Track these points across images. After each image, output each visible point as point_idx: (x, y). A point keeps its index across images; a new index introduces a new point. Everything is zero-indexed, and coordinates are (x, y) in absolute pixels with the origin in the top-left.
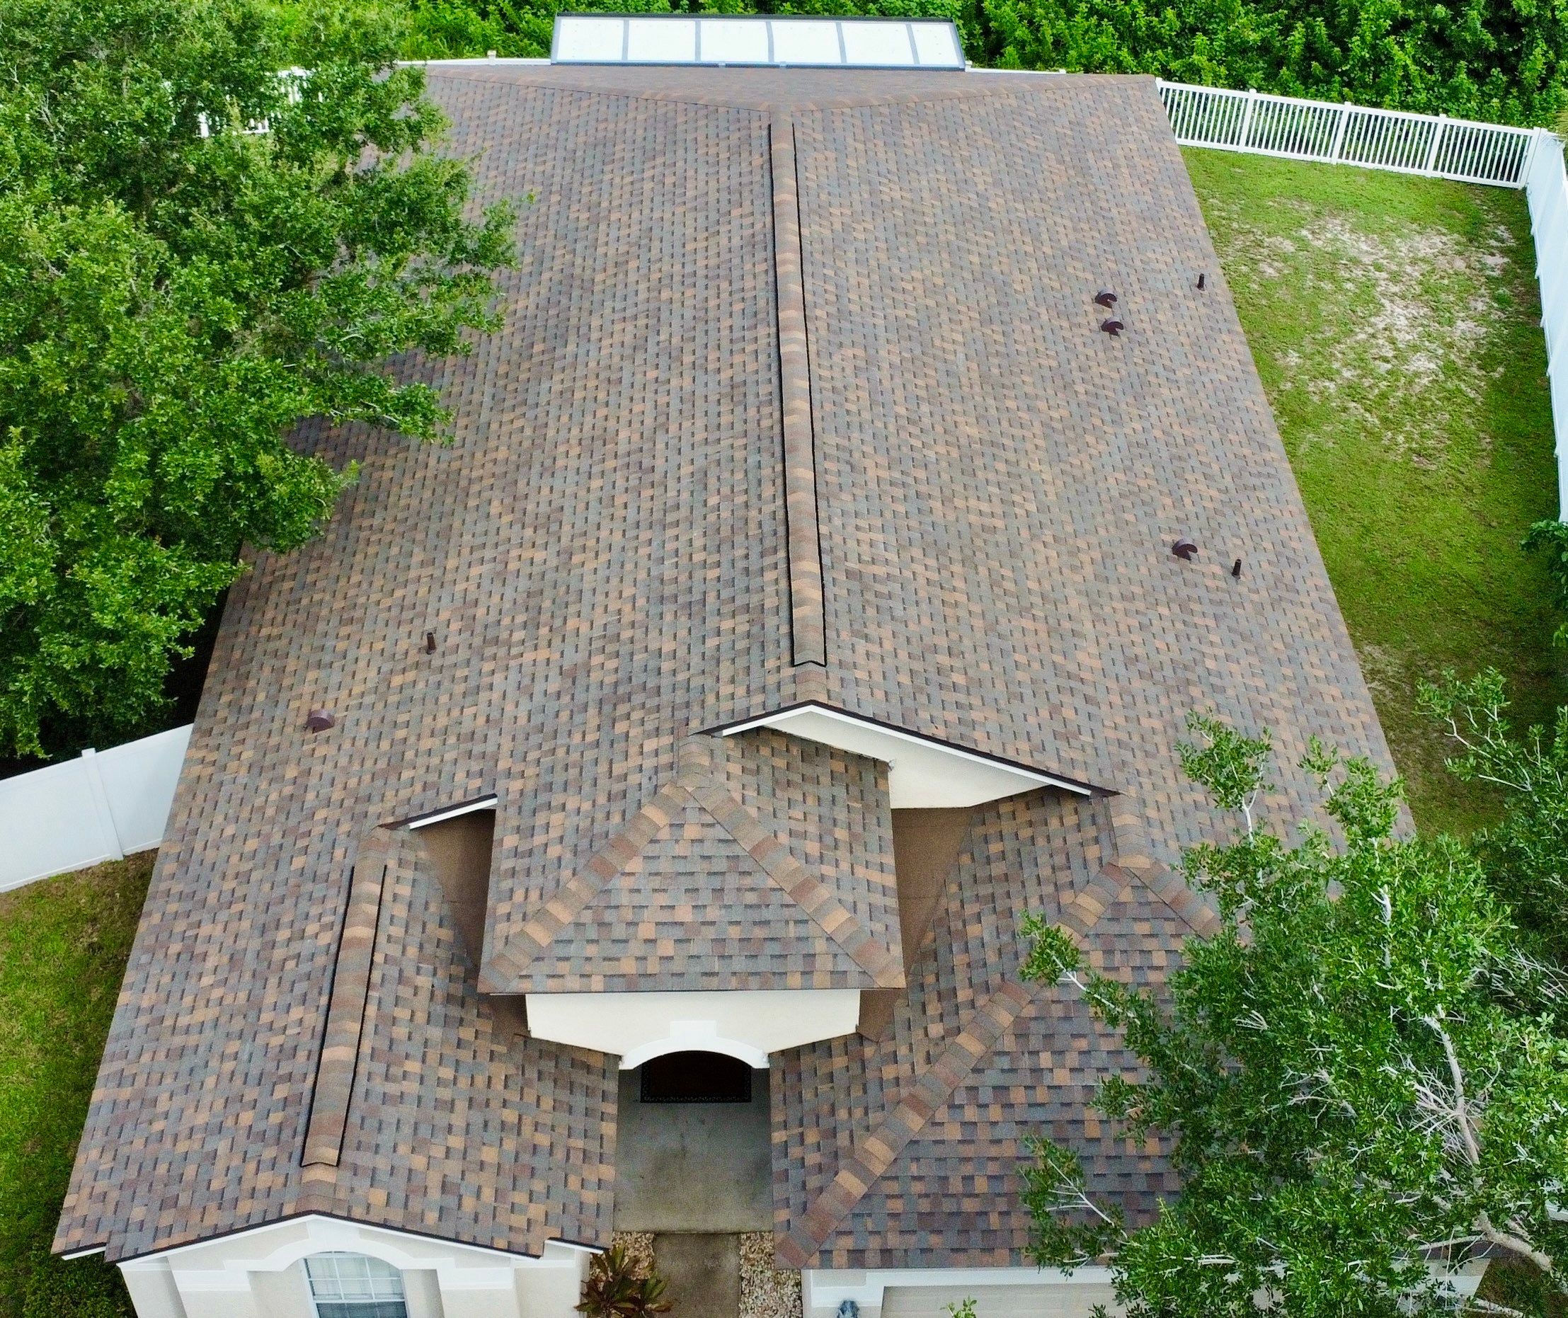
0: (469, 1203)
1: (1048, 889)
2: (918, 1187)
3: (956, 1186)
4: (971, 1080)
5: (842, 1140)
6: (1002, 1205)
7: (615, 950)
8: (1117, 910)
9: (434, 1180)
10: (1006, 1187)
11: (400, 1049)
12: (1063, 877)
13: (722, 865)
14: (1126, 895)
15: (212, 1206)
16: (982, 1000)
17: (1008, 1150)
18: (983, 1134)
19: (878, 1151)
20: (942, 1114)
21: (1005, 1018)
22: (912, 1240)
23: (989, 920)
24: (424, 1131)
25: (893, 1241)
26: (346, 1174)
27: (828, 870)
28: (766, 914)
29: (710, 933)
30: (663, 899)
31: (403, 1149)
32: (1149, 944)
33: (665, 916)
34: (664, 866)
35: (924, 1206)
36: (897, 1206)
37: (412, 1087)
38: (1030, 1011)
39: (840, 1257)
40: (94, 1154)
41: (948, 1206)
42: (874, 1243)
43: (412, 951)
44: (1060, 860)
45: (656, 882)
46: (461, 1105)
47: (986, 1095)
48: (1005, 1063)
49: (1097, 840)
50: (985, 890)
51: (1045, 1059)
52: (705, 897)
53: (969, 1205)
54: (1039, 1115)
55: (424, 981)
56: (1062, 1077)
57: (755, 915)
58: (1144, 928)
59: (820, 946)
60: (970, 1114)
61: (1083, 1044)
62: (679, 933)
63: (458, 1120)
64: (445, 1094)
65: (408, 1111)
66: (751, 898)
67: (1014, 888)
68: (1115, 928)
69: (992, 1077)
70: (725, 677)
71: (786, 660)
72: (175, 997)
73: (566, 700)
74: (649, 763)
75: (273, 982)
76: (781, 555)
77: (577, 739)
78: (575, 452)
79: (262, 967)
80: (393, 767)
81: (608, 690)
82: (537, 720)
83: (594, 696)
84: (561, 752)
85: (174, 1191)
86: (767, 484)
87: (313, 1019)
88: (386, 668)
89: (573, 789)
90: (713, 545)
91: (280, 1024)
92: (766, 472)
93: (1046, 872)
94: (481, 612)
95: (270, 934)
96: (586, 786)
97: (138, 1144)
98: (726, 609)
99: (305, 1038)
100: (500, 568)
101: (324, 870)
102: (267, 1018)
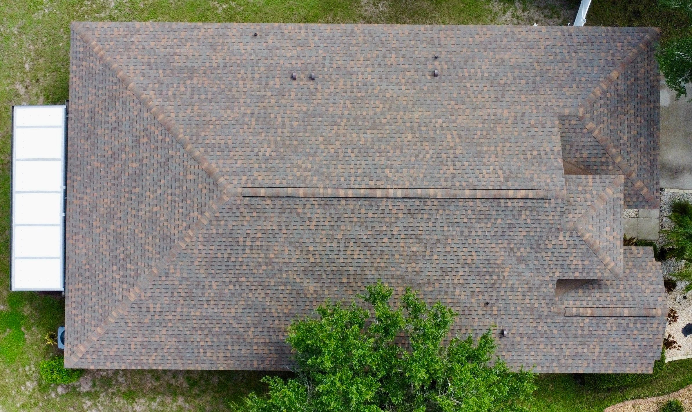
0: (653, 279)
1: (580, 135)
2: (646, 175)
3: (645, 166)
4: (626, 160)
5: (632, 192)
6: (649, 156)
7: (615, 246)
8: (591, 118)
9: (651, 287)
10: (646, 155)
11: (619, 298)
12: (578, 130)
13: (598, 219)
14: (588, 116)
15: (657, 337)
17: (639, 153)
18: (636, 159)
20: (632, 168)
21: (614, 150)
22: (655, 178)
23: (583, 151)
24: (639, 290)
25: (655, 182)
27: (594, 192)
28: (608, 209)
29: (612, 223)
30: (605, 234)
32: (599, 112)
33: (608, 233)
34: (598, 234)
35: (649, 174)
36: (649, 181)
38: (612, 144)
40: (628, 369)
41: (649, 169)
42: (655, 186)
43: (589, 298)
44: (572, 131)
45: (601, 236)
46: (629, 283)
48: (622, 152)
49: (570, 120)
50: (573, 151)
51: (622, 142)
54: (632, 145)
56: (625, 138)
60: (632, 161)
62: (612, 230)
63: (634, 283)
64: (627, 287)
65: (635, 294)
67: (576, 143)
68: (595, 119)
69: (625, 155)
70: (545, 218)
71: (547, 201)
72: (587, 358)
73: (530, 262)
74: (567, 238)
75: (594, 333)
76: (502, 201)
77: (548, 258)
78: (414, 265)
79: (588, 336)
80: (531, 310)
81: (533, 250)
82: (534, 270)
83: (533, 254)
84: (550, 263)
85: (648, 347)
86: (467, 204)
87: (612, 320)
88: (487, 316)
89: (566, 259)
90: (486, 221)
91: (609, 329)
92: (461, 204)
93: (574, 135)
94: (478, 290)
95: (577, 336)
96: (567, 255)
97: (630, 358)
98: (517, 217)
99: (617, 321)
100: (460, 285)
101: (561, 324)
102: (606, 332)
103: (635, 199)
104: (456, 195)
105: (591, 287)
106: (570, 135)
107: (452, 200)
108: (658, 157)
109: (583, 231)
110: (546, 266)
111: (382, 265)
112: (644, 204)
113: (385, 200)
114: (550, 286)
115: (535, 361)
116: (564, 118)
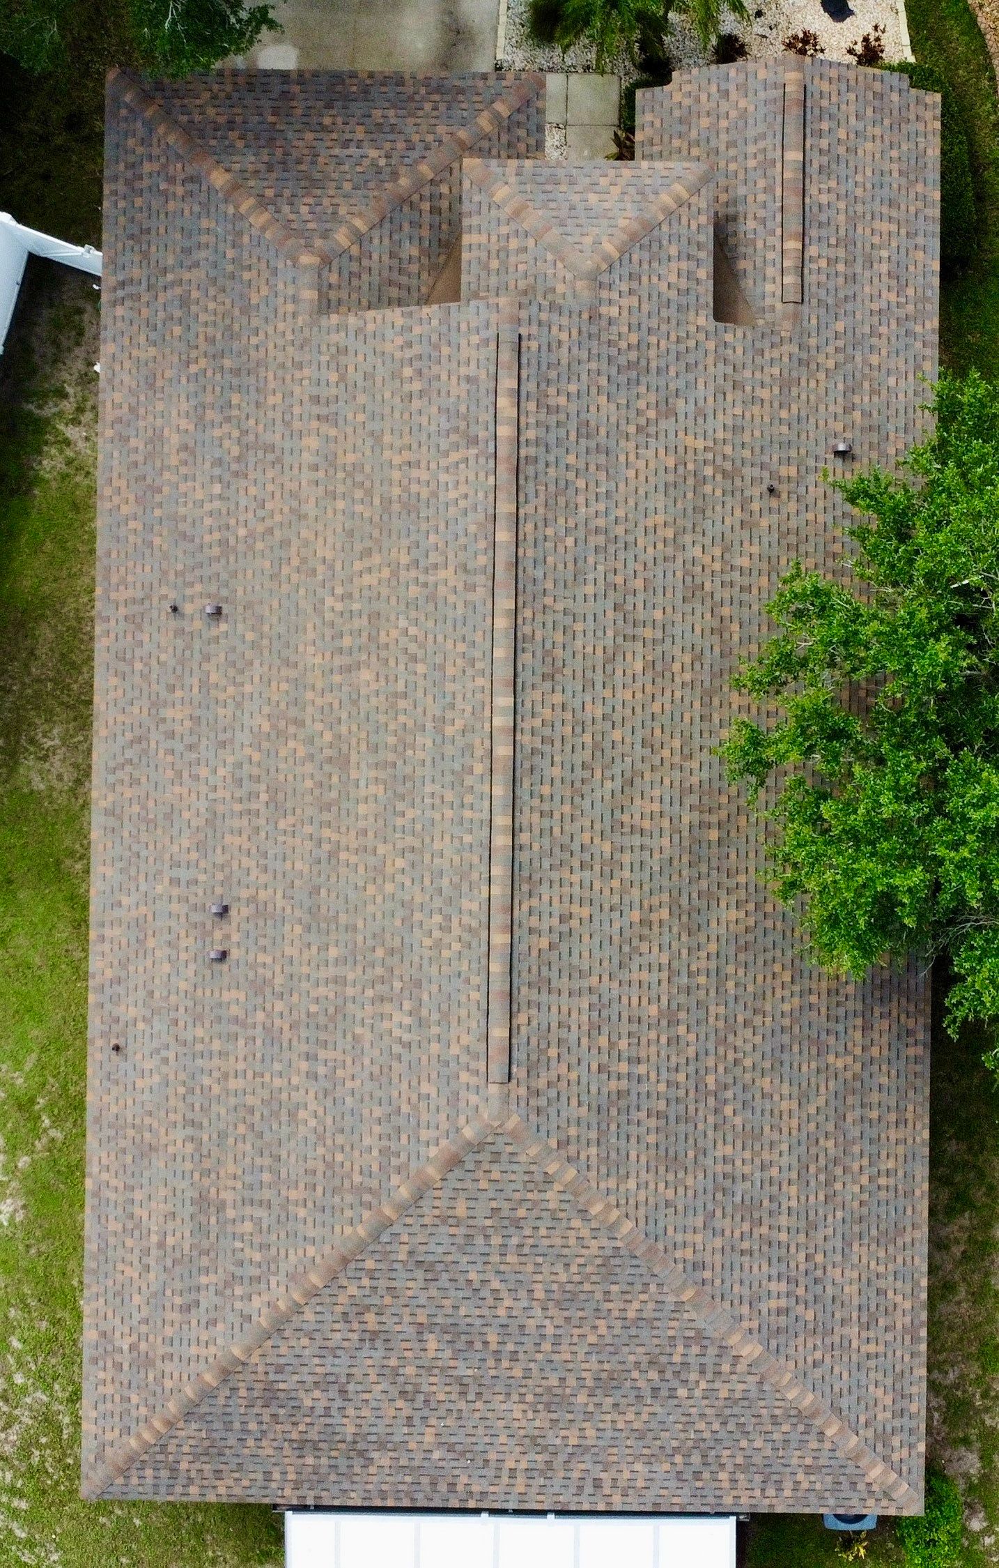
1: (365, 262)
2: (464, 106)
3: (442, 107)
4: (427, 153)
6: (417, 97)
7: (634, 181)
10: (414, 105)
11: (760, 172)
12: (354, 267)
13: (569, 221)
16: (416, 197)
17: (411, 121)
18: (424, 128)
19: (484, 122)
21: (404, 182)
22: (469, 83)
23: (405, 256)
25: (480, 84)
26: (780, 81)
27: (504, 230)
28: (545, 197)
29: (577, 188)
30: (606, 205)
31: (751, 108)
33: (606, 196)
34: (605, 222)
36: (476, 98)
37: (751, 149)
38: (388, 185)
41: (448, 97)
42: (491, 82)
43: (760, 244)
44: (355, 282)
45: (610, 214)
47: (420, 146)
49: (330, 286)
50: (404, 280)
51: (382, 162)
52: (580, 206)
53: (436, 97)
54: (391, 137)
55: (751, 224)
56: (373, 153)
57: (551, 196)
58: (311, 226)
60: (430, 138)
61: (359, 169)
64: (732, 152)
66: (553, 205)
70: (565, 349)
71: (524, 344)
72: (903, 250)
73: (672, 387)
74: (615, 296)
75: (842, 232)
76: (523, 452)
77: (663, 343)
78: (677, 667)
79: (851, 248)
80: (786, 384)
81: (643, 380)
82: (691, 377)
83: (653, 379)
84: (673, 338)
85: (877, 103)
86: (530, 539)
87: (812, 190)
88: (802, 490)
89: (664, 299)
90: (571, 491)
91: (833, 196)
92: (530, 553)
93: (365, 277)
94: (738, 512)
95: (850, 272)
96: (655, 298)
97: (904, 147)
98: (562, 417)
99: (815, 177)
100: (727, 556)
101: (823, 311)
102: (842, 205)
103: (522, 133)
104: (508, 564)
105: (731, 241)
106: (365, 288)
107: (521, 575)
108: (420, 77)
109: (597, 258)
110: (682, 347)
111: (677, 743)
112: (532, 111)
113: (518, 737)
114: (729, 337)
115: (911, 377)
116: (324, 301)
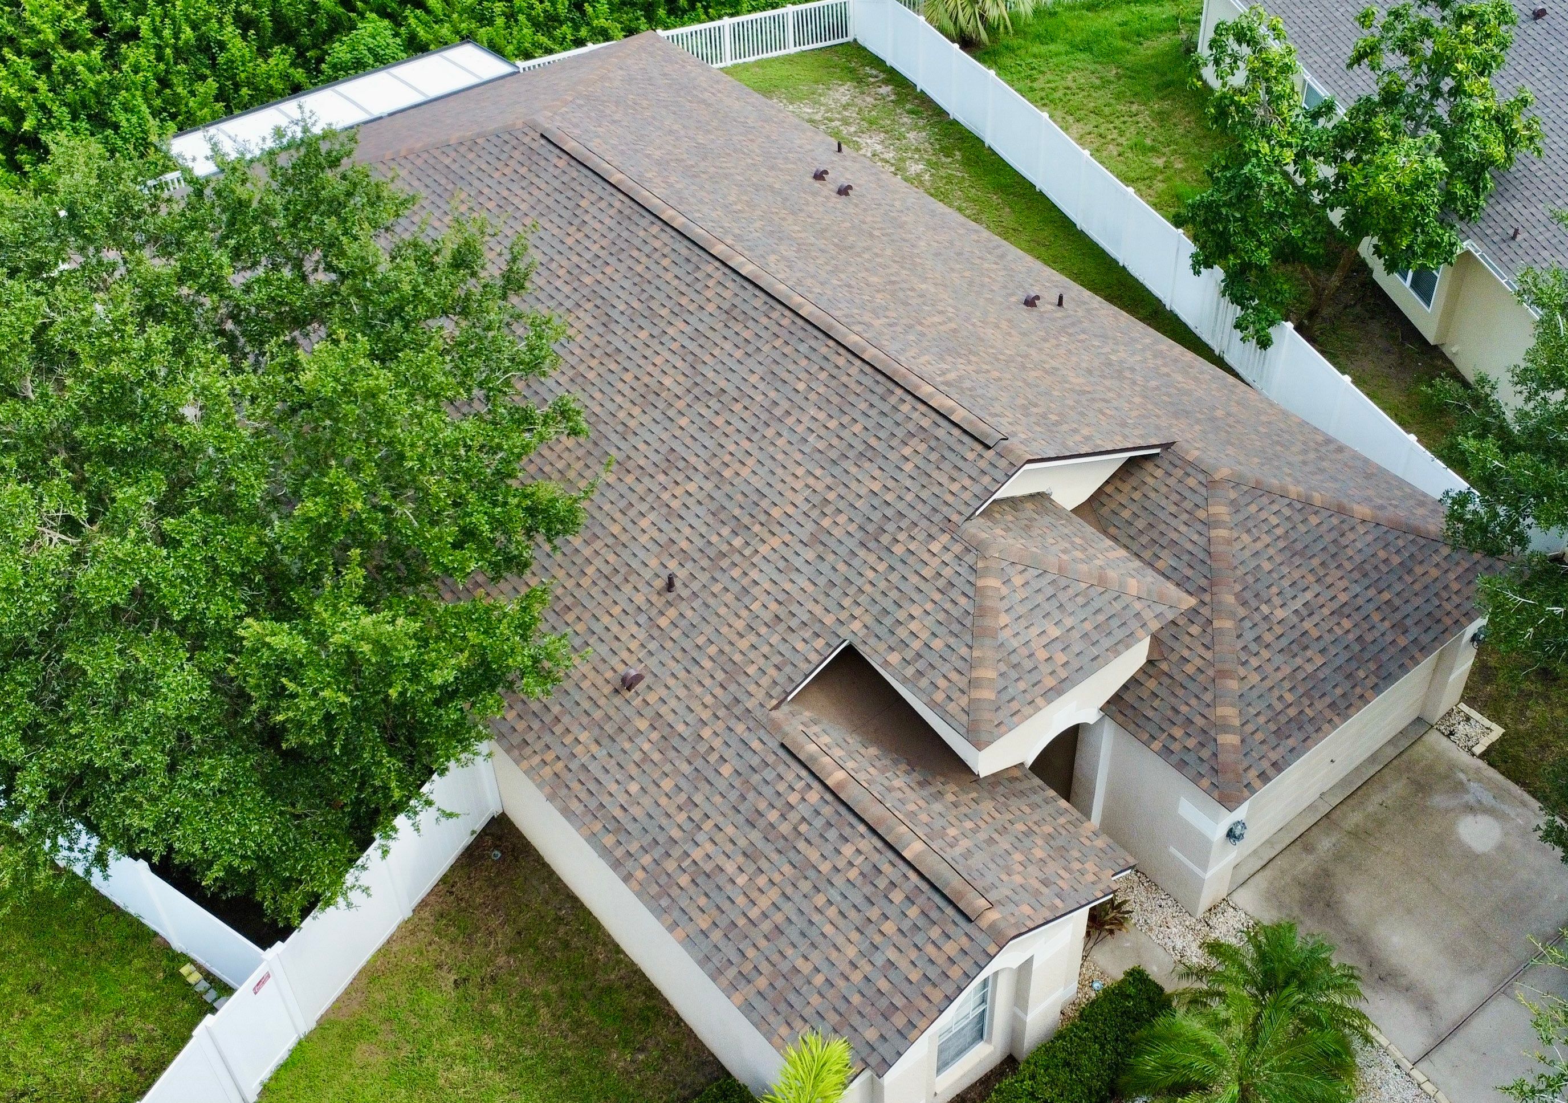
8: (1235, 505)
9: (1035, 883)
11: (936, 826)
14: (1232, 494)
19: (1228, 712)
21: (1230, 599)
24: (1000, 861)
25: (1274, 756)
26: (1001, 907)
30: (1035, 631)
31: (1004, 877)
32: (1263, 515)
34: (1021, 610)
36: (1259, 736)
37: (966, 842)
39: (1256, 783)
43: (873, 770)
45: (1023, 623)
46: (996, 836)
47: (1253, 647)
49: (1187, 474)
52: (1057, 615)
54: (1285, 641)
55: (899, 783)
58: (1254, 507)
59: (1138, 606)
62: (1059, 645)
64: (983, 836)
65: (981, 856)
67: (1162, 528)
68: (1240, 517)
70: (944, 480)
71: (979, 448)
74: (947, 557)
76: (899, 392)
77: (870, 575)
81: (859, 535)
82: (822, 581)
83: (851, 543)
86: (834, 357)
87: (868, 843)
88: (642, 619)
90: (835, 412)
91: (841, 864)
92: (824, 350)
93: (1173, 509)
94: (684, 544)
95: (761, 823)
96: (916, 596)
97: (815, 1000)
98: (894, 443)
100: (664, 511)
104: (832, 328)
107: (816, 333)
113: (717, 264)
114: (819, 644)
115: (618, 813)
